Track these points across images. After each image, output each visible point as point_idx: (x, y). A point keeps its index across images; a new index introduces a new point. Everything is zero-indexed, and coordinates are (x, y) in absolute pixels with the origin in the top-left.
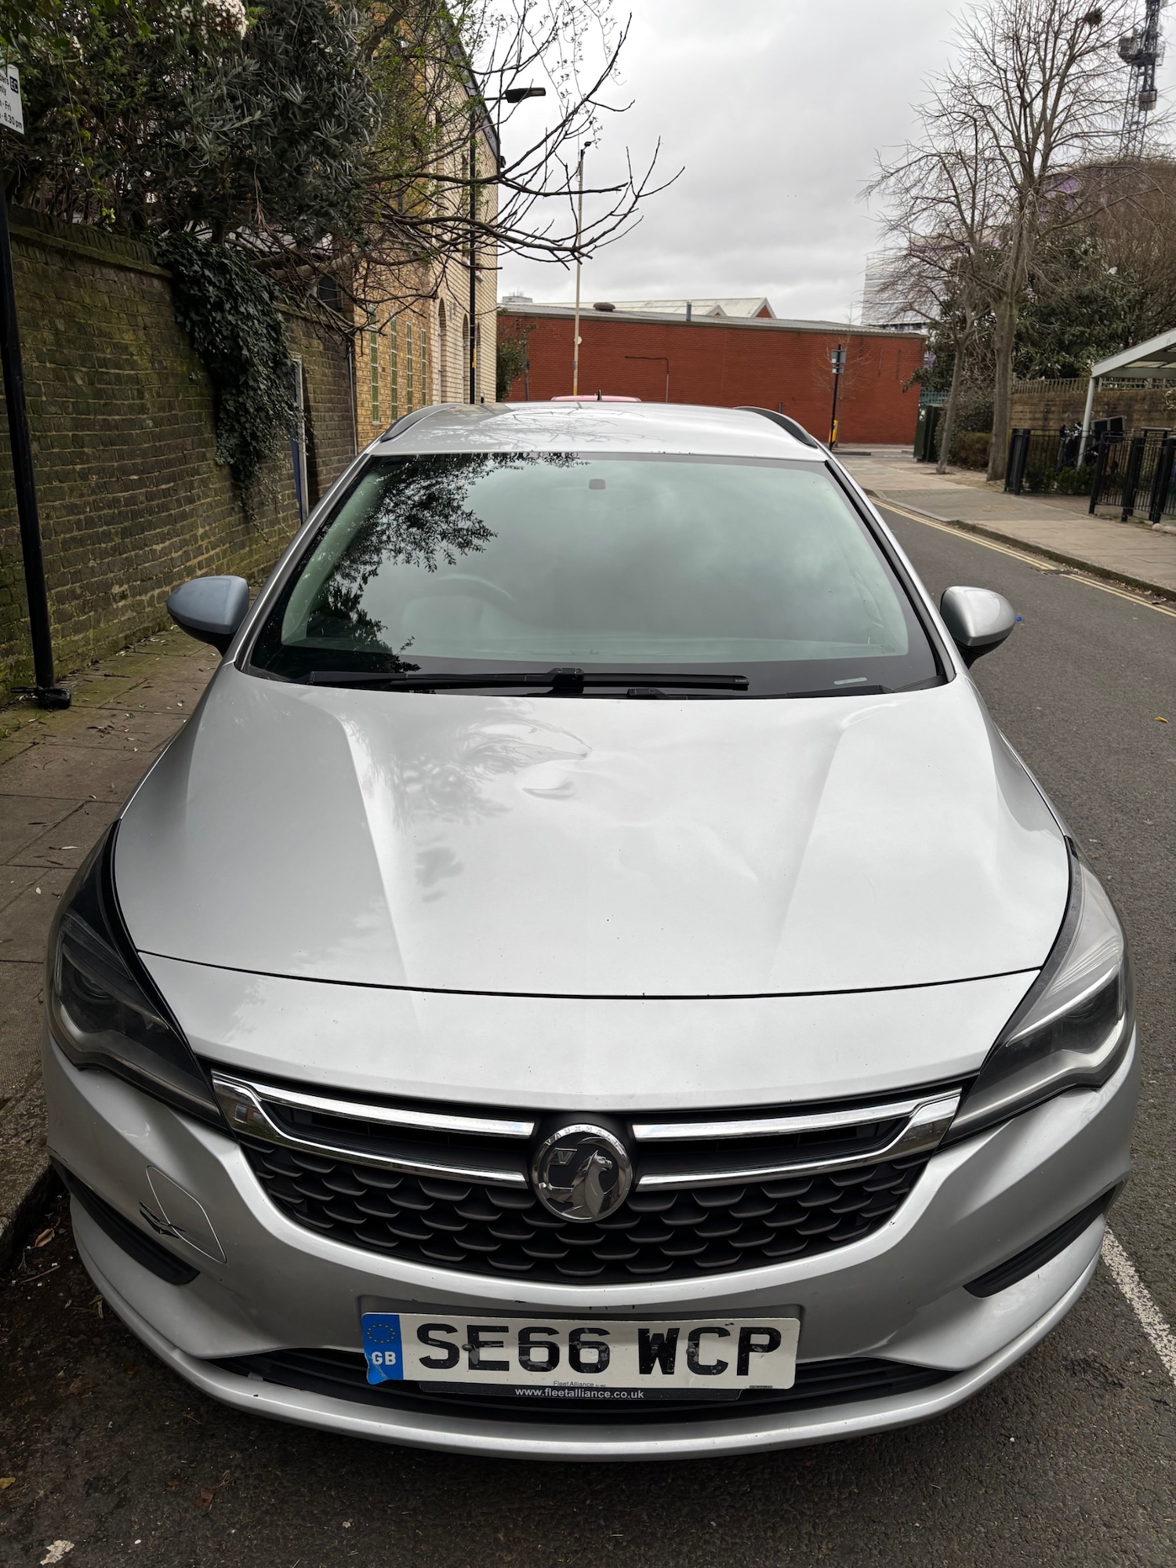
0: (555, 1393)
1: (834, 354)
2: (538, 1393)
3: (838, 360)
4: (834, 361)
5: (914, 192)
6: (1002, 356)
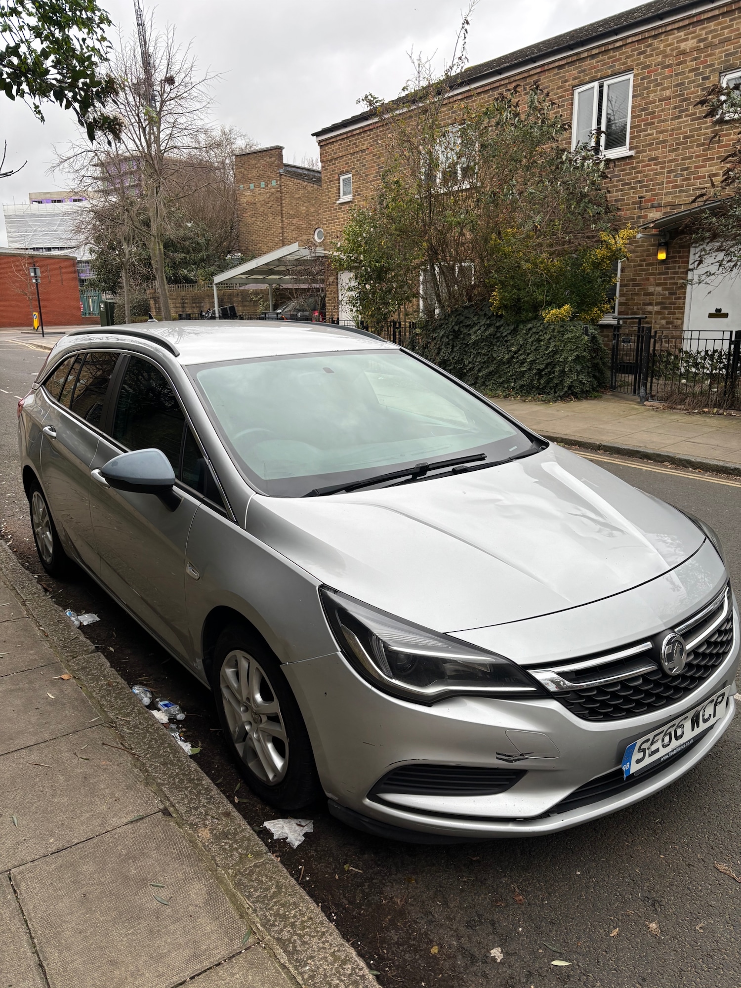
0: (673, 753)
1: (32, 270)
2: (667, 756)
3: (35, 274)
4: (32, 274)
5: (83, 173)
6: (159, 272)
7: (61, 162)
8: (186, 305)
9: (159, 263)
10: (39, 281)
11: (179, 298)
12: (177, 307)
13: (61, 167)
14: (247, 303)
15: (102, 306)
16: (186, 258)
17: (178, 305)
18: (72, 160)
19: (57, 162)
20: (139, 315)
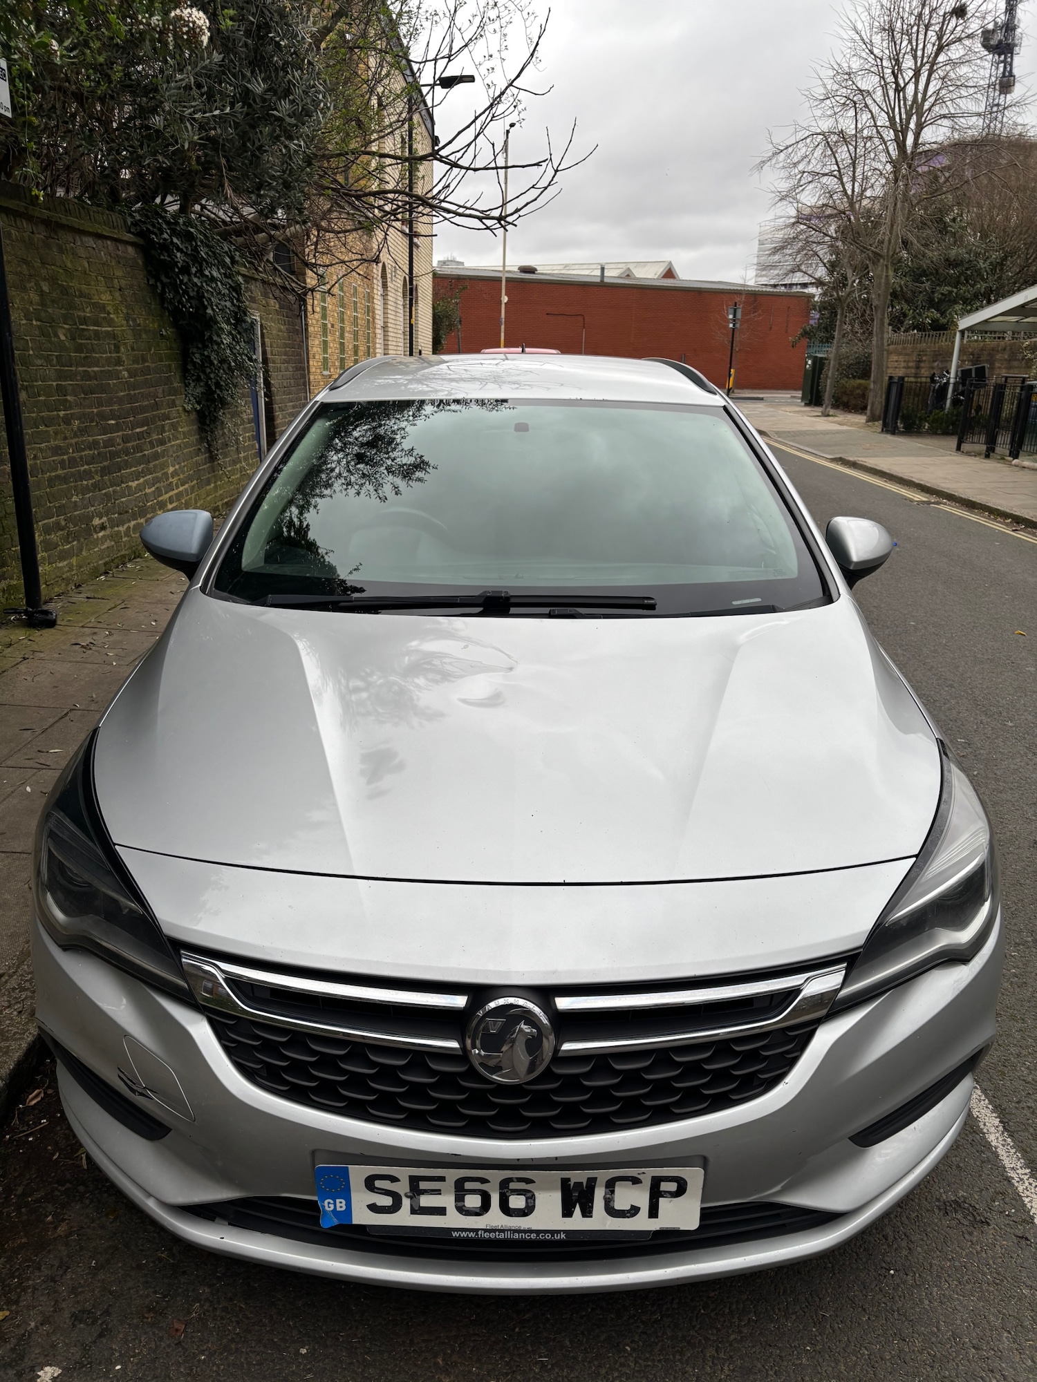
0: (486, 1235)
1: (731, 311)
2: (472, 1235)
3: (735, 316)
4: (731, 317)
5: (801, 167)
6: (879, 312)
7: (775, 154)
8: (922, 365)
9: (882, 298)
10: (738, 326)
11: (915, 354)
12: (908, 367)
13: (774, 161)
14: (1015, 363)
15: (810, 362)
16: (950, 292)
17: (911, 364)
18: (790, 150)
19: (770, 154)
20: (854, 377)
